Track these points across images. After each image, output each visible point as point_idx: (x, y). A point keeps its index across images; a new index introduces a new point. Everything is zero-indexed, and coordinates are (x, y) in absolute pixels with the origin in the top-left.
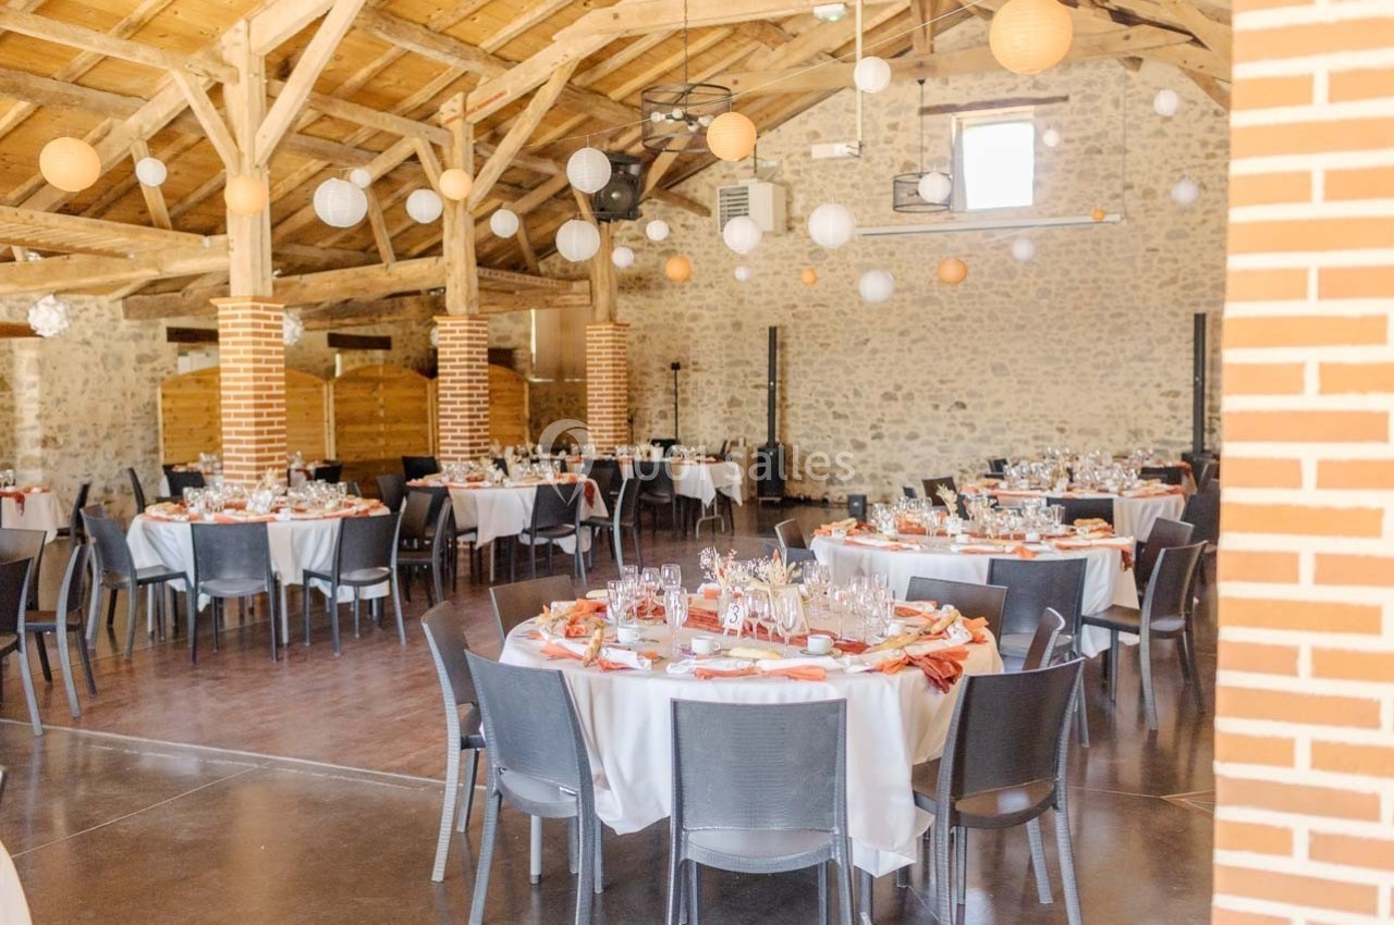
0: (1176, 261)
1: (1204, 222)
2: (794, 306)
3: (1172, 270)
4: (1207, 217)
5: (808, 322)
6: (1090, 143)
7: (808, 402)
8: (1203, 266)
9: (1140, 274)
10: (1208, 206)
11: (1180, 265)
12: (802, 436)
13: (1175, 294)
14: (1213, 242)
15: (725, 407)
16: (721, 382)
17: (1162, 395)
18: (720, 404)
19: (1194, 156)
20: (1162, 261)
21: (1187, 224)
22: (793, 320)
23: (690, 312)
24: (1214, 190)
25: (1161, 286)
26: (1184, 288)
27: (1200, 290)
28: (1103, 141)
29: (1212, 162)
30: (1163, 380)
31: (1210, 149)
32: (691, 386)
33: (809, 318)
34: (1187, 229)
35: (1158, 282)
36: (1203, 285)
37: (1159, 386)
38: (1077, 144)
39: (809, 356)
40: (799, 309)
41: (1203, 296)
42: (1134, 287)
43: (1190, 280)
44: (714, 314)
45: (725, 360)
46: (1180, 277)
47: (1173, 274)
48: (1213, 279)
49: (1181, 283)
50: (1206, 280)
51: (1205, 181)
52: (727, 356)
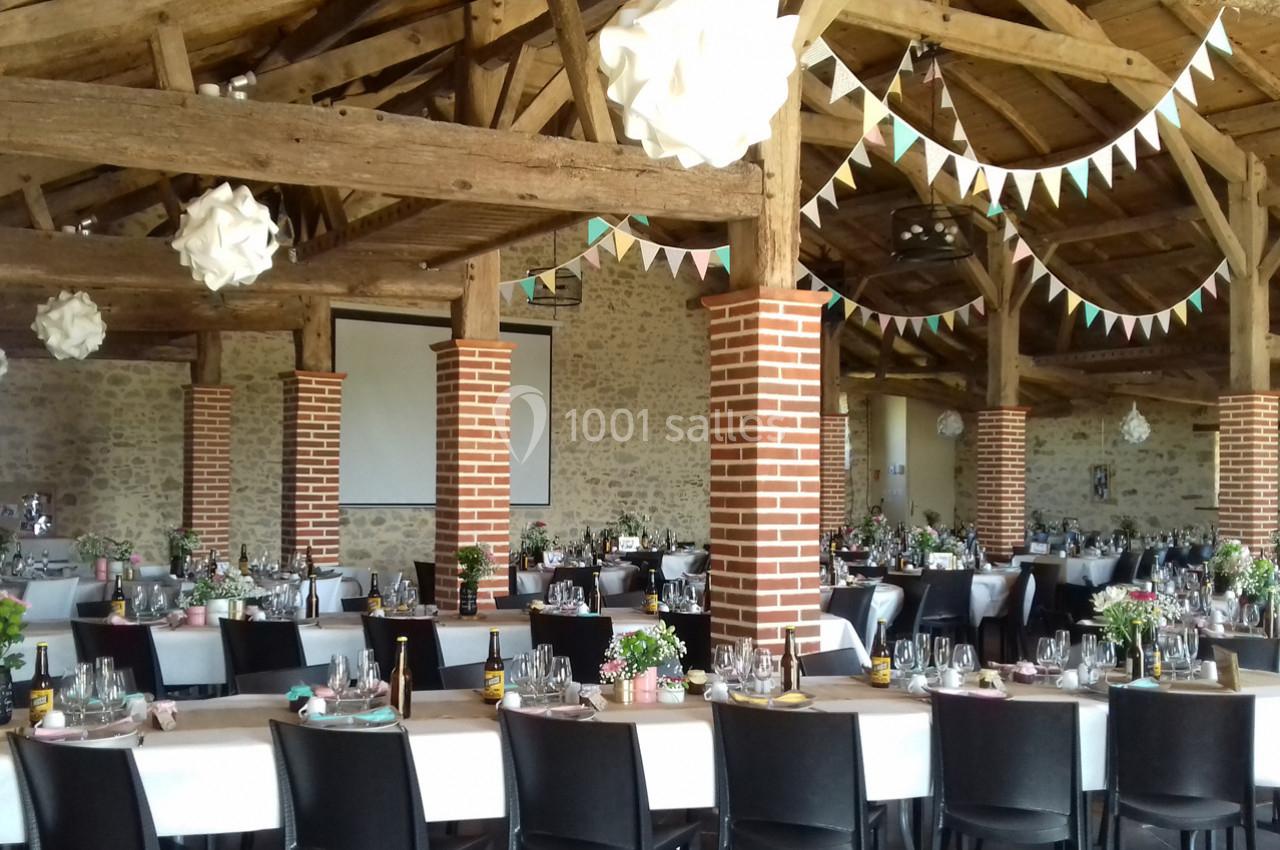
0: (594, 367)
1: (613, 337)
2: (249, 378)
3: (592, 375)
4: (615, 333)
5: (264, 396)
6: (529, 255)
7: (264, 486)
8: (613, 373)
9: (569, 375)
10: (616, 324)
11: (597, 371)
12: (257, 523)
13: (594, 395)
14: (619, 355)
15: (159, 490)
16: (154, 461)
17: (588, 482)
18: (153, 487)
19: (605, 281)
20: (585, 366)
21: (601, 337)
22: (246, 392)
23: (110, 373)
24: (619, 311)
25: (584, 388)
26: (601, 390)
27: (610, 394)
28: (540, 255)
29: (617, 288)
30: (587, 469)
31: (615, 277)
32: (111, 464)
33: (266, 391)
34: (602, 341)
35: (582, 384)
36: (613, 390)
37: (584, 474)
38: (519, 254)
39: (265, 433)
40: (253, 381)
41: (612, 399)
42: (566, 387)
43: (604, 385)
44: (145, 377)
45: (160, 434)
46: (598, 382)
47: (592, 378)
48: (619, 385)
49: (598, 386)
50: (615, 385)
51: (614, 302)
52: (162, 429)
